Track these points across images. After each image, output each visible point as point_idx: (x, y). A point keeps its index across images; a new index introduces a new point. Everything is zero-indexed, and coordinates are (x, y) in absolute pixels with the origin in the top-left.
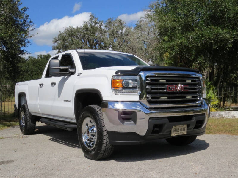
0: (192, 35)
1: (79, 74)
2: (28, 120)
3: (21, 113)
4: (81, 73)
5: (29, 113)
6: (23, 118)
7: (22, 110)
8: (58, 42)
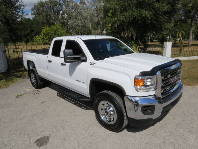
0: (127, 14)
1: (92, 63)
2: (38, 80)
3: (31, 74)
4: (95, 64)
5: (39, 76)
6: (33, 78)
7: (32, 73)
8: (34, 10)
